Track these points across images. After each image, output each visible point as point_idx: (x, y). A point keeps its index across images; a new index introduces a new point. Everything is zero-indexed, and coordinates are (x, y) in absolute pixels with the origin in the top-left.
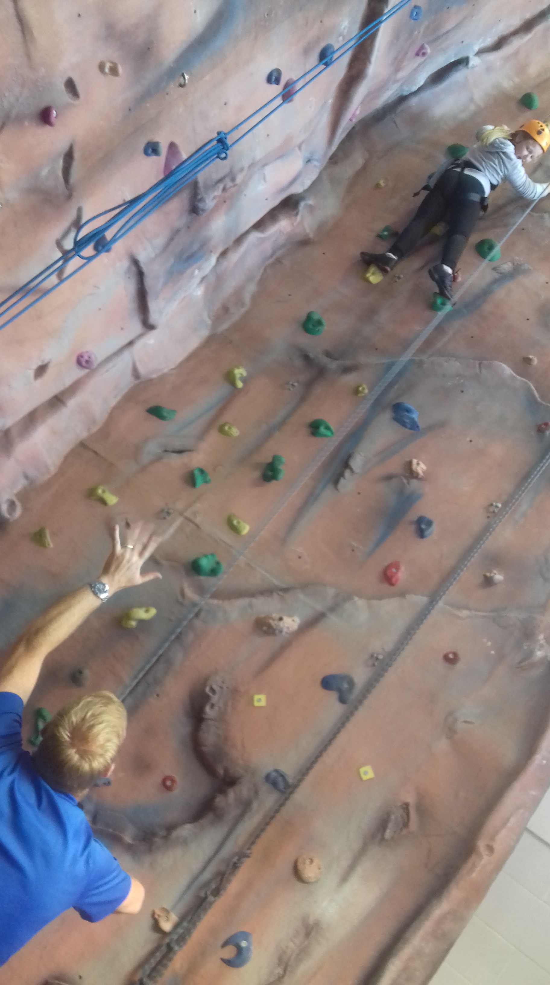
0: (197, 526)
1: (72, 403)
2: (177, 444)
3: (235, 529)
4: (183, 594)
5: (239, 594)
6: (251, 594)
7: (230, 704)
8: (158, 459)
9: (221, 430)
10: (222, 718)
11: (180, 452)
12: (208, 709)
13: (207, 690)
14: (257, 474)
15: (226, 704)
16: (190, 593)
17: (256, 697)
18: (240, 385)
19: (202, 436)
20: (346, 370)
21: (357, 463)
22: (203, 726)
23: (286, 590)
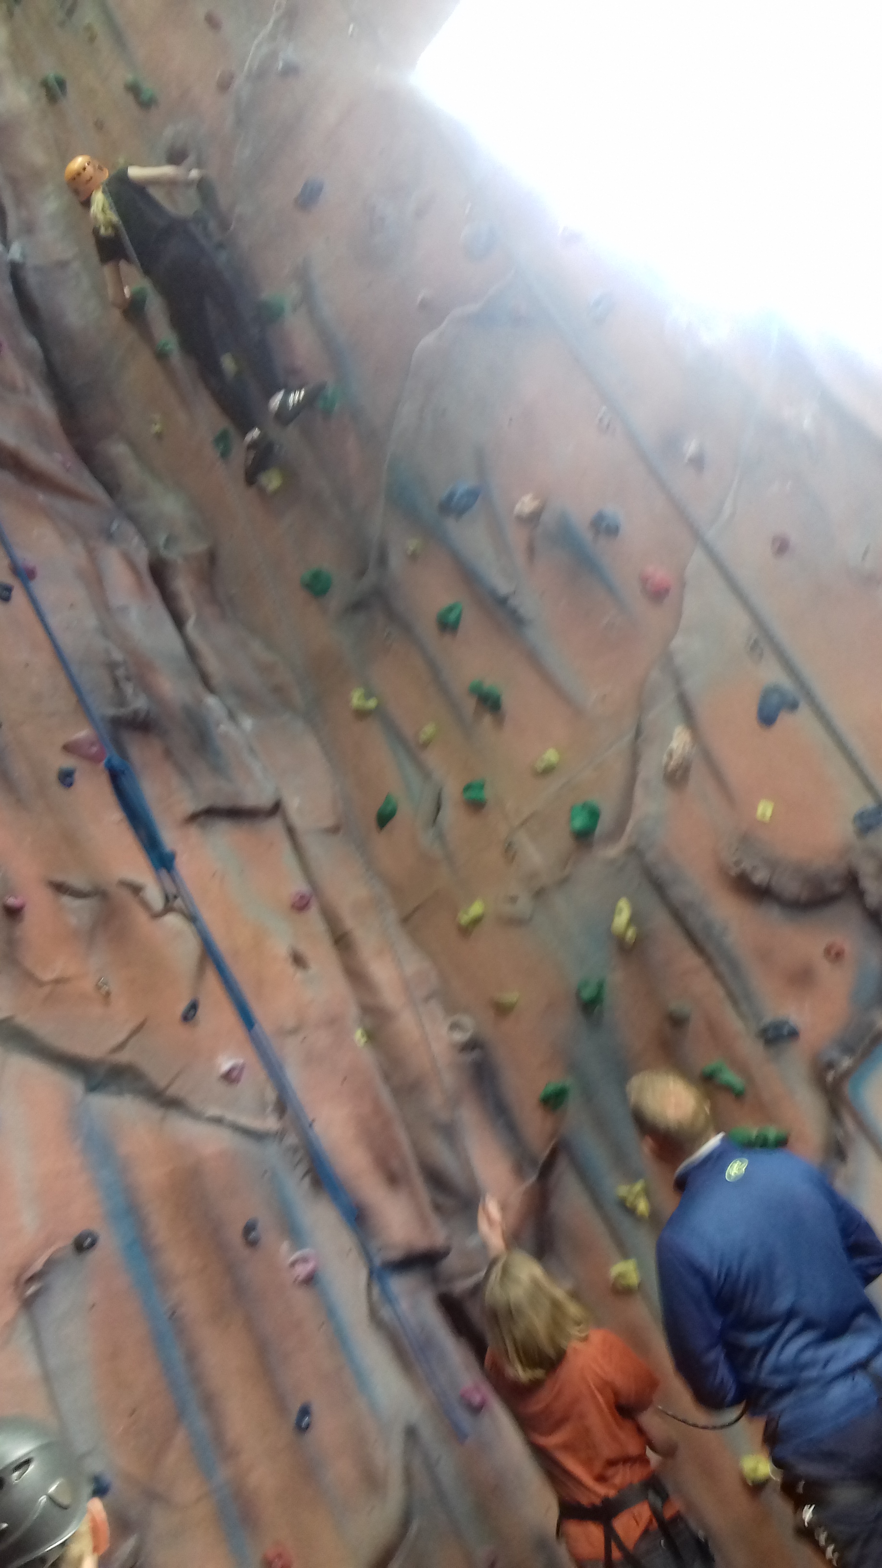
0: (534, 815)
1: (350, 923)
2: (427, 807)
3: (548, 771)
4: (610, 862)
5: (628, 793)
6: (633, 776)
7: (759, 848)
8: (441, 836)
10: (773, 865)
11: (438, 808)
12: (757, 878)
13: (734, 871)
14: (487, 720)
15: (759, 853)
16: (613, 851)
17: (760, 815)
18: (372, 703)
19: (425, 773)
20: (383, 560)
21: (503, 587)
22: (776, 889)
23: (638, 733)
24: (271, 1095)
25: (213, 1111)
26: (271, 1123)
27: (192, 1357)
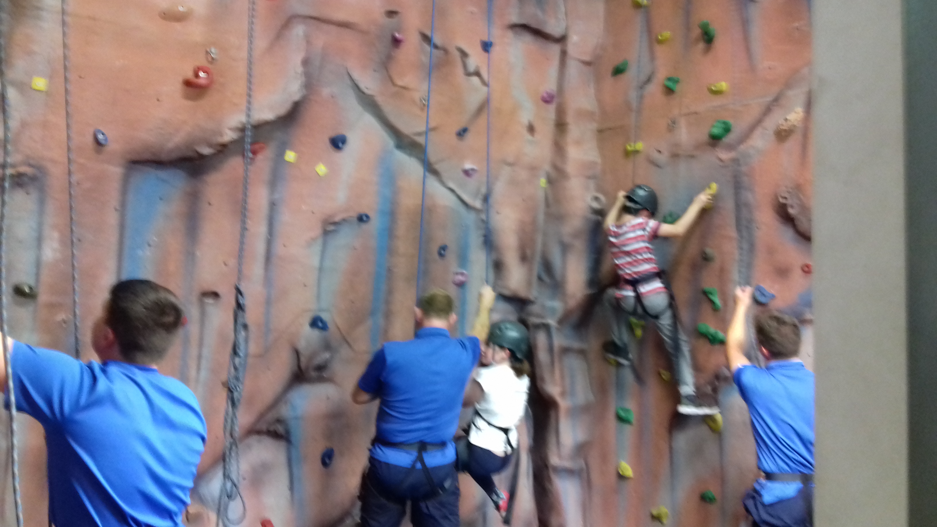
0: (696, 113)
1: (570, 119)
2: (643, 77)
4: (721, 160)
5: (752, 128)
6: (759, 122)
9: (660, 42)
11: (648, 81)
12: (791, 211)
13: (782, 200)
14: (701, 45)
15: (800, 199)
16: (725, 155)
19: (653, 57)
22: (797, 223)
23: (777, 99)
24: (484, 190)
25: (452, 185)
26: (478, 204)
27: (390, 292)
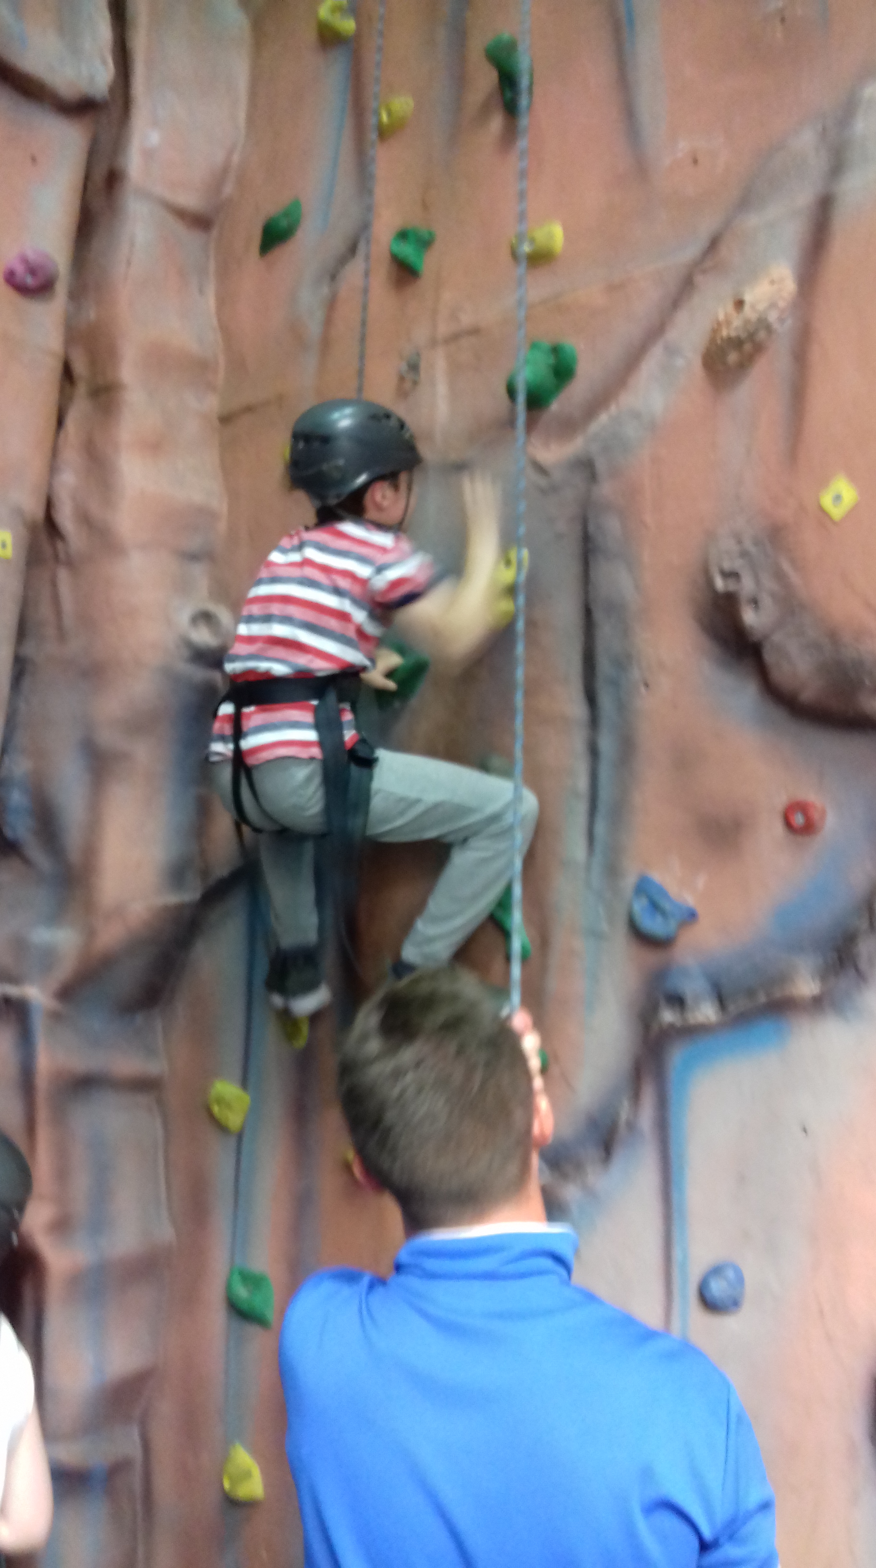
0: (475, 331)
2: (337, 243)
3: (539, 258)
5: (636, 355)
6: (656, 332)
7: (786, 566)
8: (332, 302)
9: (384, 133)
10: (793, 606)
12: (749, 617)
15: (780, 576)
17: (827, 501)
18: (349, 25)
19: (364, 181)
23: (710, 250)
